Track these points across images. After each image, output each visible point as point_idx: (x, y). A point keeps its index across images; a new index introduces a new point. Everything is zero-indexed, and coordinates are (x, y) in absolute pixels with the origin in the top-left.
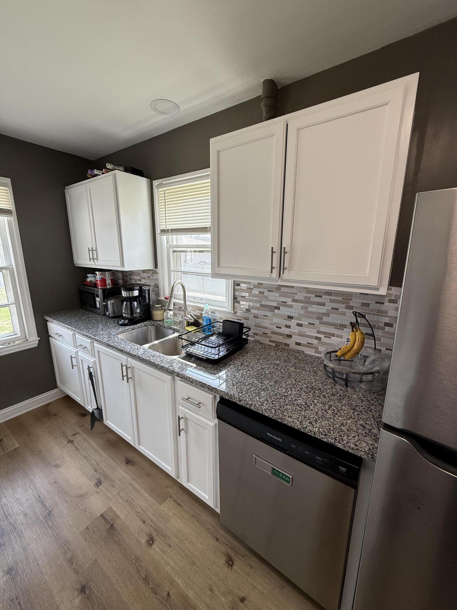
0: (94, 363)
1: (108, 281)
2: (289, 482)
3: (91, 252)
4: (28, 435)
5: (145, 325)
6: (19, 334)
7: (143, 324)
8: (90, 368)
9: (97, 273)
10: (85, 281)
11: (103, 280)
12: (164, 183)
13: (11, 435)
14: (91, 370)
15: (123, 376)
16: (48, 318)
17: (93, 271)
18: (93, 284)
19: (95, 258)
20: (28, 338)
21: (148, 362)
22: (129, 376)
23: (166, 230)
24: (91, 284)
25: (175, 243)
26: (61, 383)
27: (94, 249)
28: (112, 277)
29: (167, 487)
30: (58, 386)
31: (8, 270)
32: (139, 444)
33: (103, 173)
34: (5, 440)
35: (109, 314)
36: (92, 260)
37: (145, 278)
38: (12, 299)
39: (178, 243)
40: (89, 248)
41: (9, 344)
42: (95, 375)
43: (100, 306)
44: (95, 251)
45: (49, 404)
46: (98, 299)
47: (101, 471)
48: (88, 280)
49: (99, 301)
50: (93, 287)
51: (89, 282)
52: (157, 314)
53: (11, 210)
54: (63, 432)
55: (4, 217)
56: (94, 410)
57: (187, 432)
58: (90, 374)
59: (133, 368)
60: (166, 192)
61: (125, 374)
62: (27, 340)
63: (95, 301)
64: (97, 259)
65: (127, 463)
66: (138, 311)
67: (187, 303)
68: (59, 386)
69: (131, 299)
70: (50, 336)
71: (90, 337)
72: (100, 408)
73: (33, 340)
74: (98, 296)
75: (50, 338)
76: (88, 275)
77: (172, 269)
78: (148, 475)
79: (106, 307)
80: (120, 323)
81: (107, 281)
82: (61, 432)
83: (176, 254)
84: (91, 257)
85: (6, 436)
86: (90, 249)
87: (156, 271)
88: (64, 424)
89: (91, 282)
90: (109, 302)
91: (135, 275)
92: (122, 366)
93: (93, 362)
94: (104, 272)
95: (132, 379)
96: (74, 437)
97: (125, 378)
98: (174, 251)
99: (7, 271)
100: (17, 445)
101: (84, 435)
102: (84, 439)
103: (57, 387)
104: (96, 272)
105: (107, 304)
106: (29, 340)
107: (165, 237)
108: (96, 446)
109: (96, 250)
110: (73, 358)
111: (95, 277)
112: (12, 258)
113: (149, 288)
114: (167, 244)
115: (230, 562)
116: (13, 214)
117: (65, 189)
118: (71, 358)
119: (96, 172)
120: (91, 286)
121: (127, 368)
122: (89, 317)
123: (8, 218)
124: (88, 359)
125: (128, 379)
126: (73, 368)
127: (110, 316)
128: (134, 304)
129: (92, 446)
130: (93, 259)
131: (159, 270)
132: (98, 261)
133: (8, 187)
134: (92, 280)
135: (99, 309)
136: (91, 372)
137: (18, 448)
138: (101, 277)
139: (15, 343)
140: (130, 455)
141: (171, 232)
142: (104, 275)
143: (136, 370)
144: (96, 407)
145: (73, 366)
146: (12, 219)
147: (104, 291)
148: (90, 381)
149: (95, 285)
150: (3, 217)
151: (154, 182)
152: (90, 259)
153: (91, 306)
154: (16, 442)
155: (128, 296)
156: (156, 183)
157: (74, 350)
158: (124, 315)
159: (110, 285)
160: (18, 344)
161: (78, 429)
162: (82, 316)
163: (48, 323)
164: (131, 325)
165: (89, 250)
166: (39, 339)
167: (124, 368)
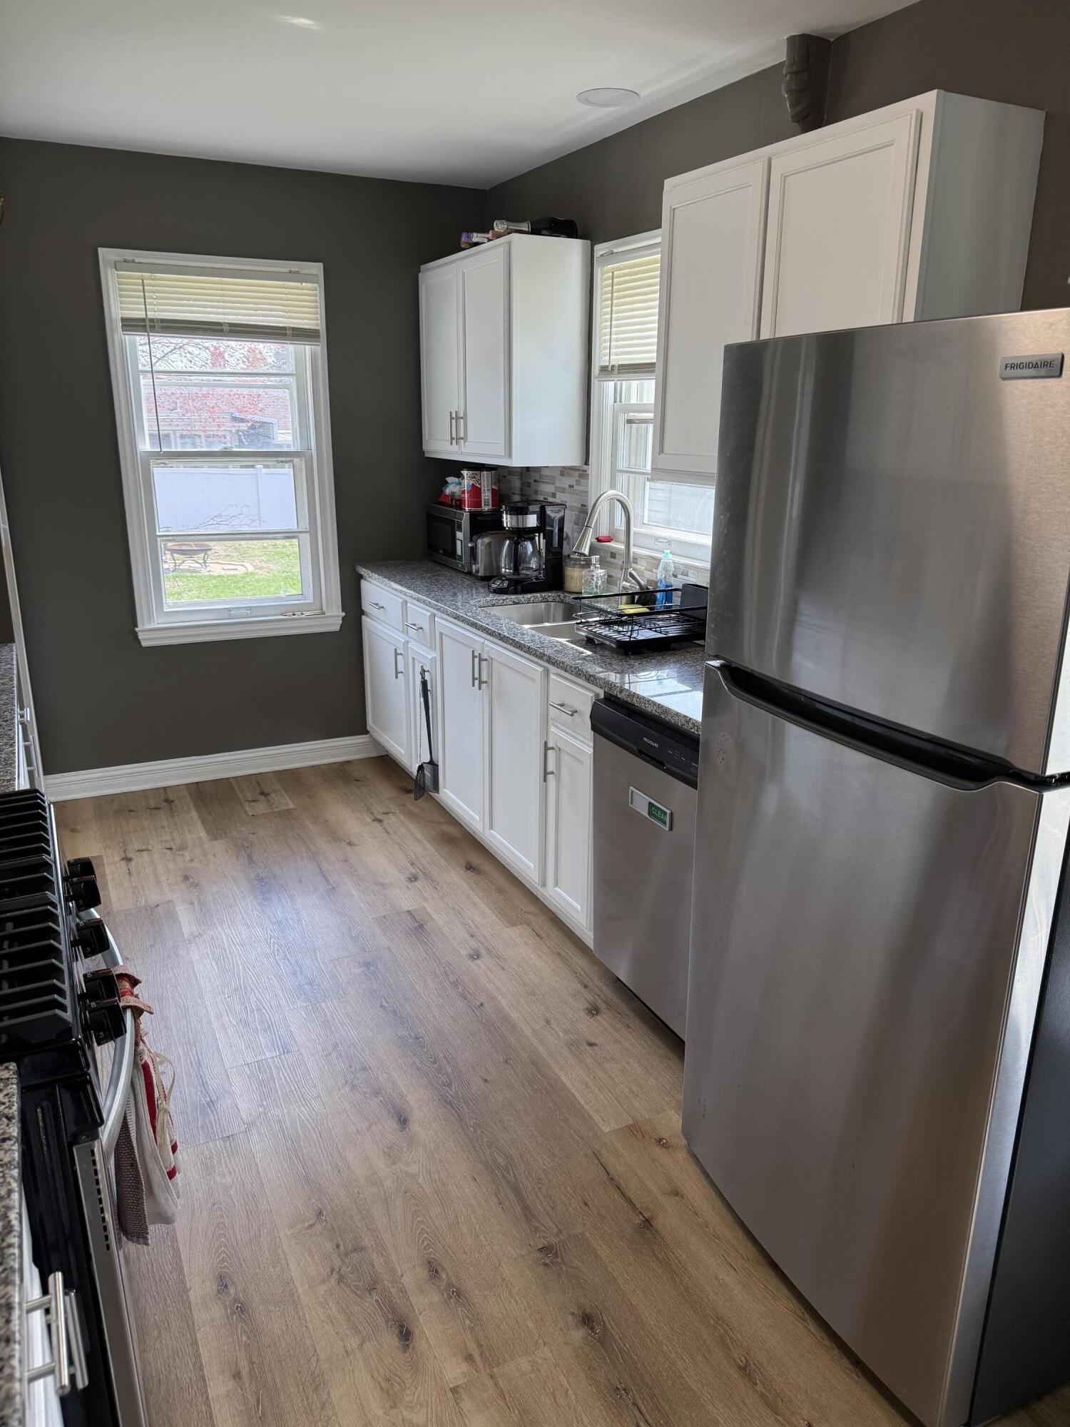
0: (434, 660)
1: (486, 495)
2: (664, 823)
3: (454, 421)
4: (310, 797)
5: (545, 600)
6: (310, 600)
7: (538, 595)
8: (424, 671)
9: (465, 473)
10: (441, 492)
11: (476, 492)
12: (615, 251)
13: (283, 792)
14: (427, 677)
15: (474, 679)
16: (363, 571)
17: (456, 468)
18: (457, 500)
19: (462, 436)
20: (324, 609)
21: (511, 641)
22: (484, 678)
23: (610, 369)
24: (452, 500)
25: (634, 401)
26: (374, 722)
27: (462, 416)
28: (495, 484)
29: (529, 913)
30: (368, 728)
31: (303, 459)
32: (491, 827)
33: (489, 240)
34: (273, 795)
35: (477, 571)
36: (454, 441)
37: (563, 490)
38: (305, 524)
39: (642, 401)
40: (451, 413)
41: (294, 615)
42: (432, 688)
43: (462, 552)
44: (462, 421)
45: (348, 762)
46: (459, 535)
47: (420, 866)
48: (448, 491)
49: (462, 539)
50: (456, 508)
51: (448, 496)
52: (574, 576)
53: (318, 330)
54: (366, 806)
55: (307, 346)
56: (424, 765)
57: (558, 780)
58: (424, 683)
59: (489, 661)
60: (616, 273)
61: (477, 675)
62: (323, 613)
63: (454, 539)
64: (465, 439)
65: (467, 869)
66: (533, 565)
67: (633, 549)
68: (372, 727)
69: (522, 534)
70: (363, 613)
71: (430, 603)
72: (436, 763)
73: (333, 619)
74: (460, 529)
75: (363, 617)
76: (449, 479)
77: (620, 467)
78: (500, 891)
79: (473, 552)
80: (493, 586)
81: (483, 495)
82: (363, 805)
83: (637, 429)
84: (454, 436)
85: (275, 791)
86: (454, 415)
87: (586, 471)
88: (371, 797)
89: (453, 494)
90: (480, 541)
91: (545, 483)
92: (474, 657)
93: (431, 659)
94: (478, 472)
95: (488, 685)
96: (384, 816)
97: (477, 682)
98: (630, 421)
99: (301, 460)
100: (292, 806)
101: (402, 817)
102: (401, 822)
103: (367, 732)
104: (462, 472)
105: (476, 545)
106: (327, 614)
107: (610, 386)
108: (419, 836)
109: (465, 418)
110: (398, 654)
111: (460, 484)
112: (312, 433)
113: (562, 514)
114: (615, 402)
115: (594, 1011)
116: (321, 339)
117: (420, 272)
118: (396, 654)
119: (476, 237)
120: (451, 506)
121: (481, 660)
122: (439, 576)
123: (313, 347)
124: (424, 654)
125: (481, 682)
126: (397, 677)
127: (479, 575)
128: (526, 548)
129: (412, 834)
130: (458, 439)
131: (592, 468)
132: (466, 443)
133: (317, 283)
134: (454, 490)
135: (461, 557)
136: (426, 681)
137: (293, 809)
138: (471, 482)
139: (302, 614)
140: (476, 860)
141: (619, 373)
142: (478, 478)
143: (495, 664)
144: (428, 760)
145: (397, 672)
146: (319, 348)
147: (473, 516)
148: (422, 699)
149: (459, 504)
150: (303, 346)
151: (597, 247)
152: (452, 439)
153: (446, 553)
154: (289, 801)
155: (514, 525)
156: (600, 250)
157: (402, 638)
158: (503, 570)
159: (488, 505)
160: (308, 618)
161: (393, 807)
162: (426, 572)
163: (363, 583)
164: (515, 593)
165: (452, 418)
166: (344, 614)
167: (477, 660)
